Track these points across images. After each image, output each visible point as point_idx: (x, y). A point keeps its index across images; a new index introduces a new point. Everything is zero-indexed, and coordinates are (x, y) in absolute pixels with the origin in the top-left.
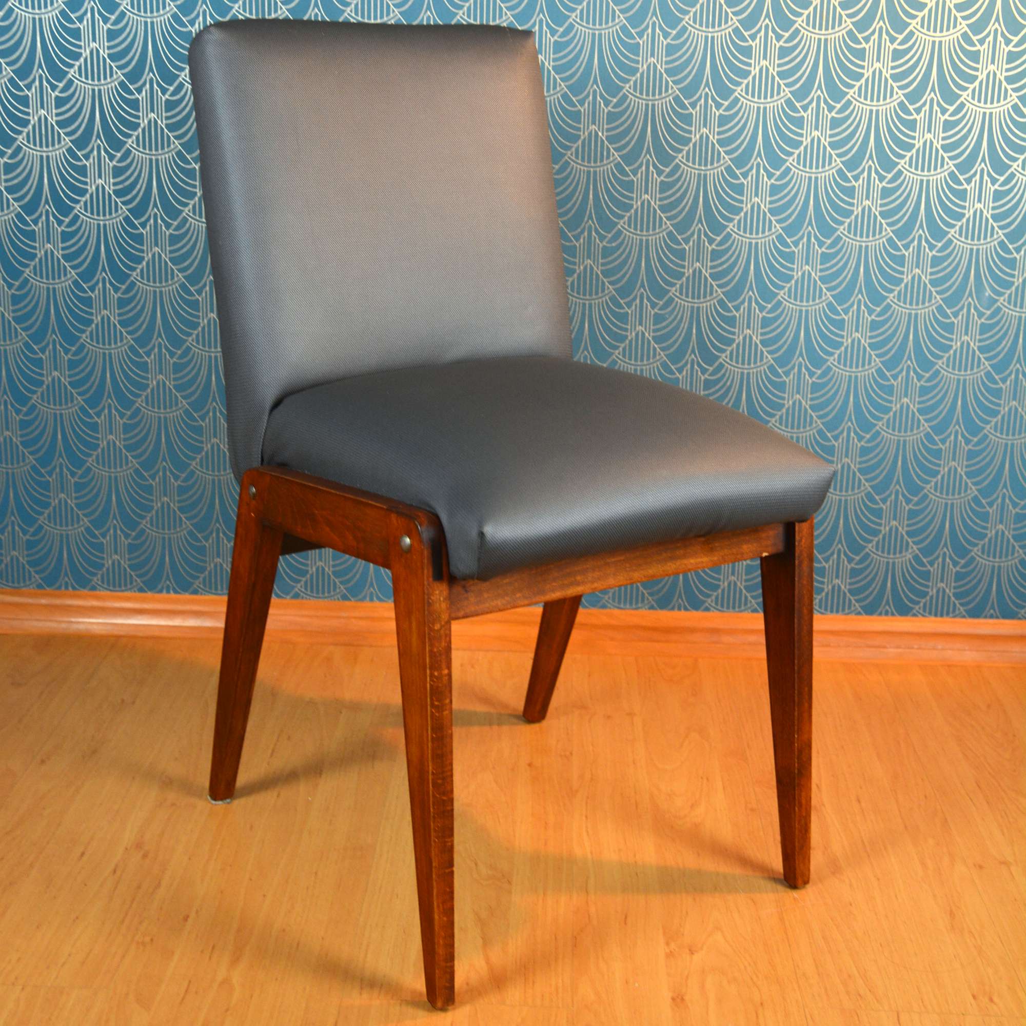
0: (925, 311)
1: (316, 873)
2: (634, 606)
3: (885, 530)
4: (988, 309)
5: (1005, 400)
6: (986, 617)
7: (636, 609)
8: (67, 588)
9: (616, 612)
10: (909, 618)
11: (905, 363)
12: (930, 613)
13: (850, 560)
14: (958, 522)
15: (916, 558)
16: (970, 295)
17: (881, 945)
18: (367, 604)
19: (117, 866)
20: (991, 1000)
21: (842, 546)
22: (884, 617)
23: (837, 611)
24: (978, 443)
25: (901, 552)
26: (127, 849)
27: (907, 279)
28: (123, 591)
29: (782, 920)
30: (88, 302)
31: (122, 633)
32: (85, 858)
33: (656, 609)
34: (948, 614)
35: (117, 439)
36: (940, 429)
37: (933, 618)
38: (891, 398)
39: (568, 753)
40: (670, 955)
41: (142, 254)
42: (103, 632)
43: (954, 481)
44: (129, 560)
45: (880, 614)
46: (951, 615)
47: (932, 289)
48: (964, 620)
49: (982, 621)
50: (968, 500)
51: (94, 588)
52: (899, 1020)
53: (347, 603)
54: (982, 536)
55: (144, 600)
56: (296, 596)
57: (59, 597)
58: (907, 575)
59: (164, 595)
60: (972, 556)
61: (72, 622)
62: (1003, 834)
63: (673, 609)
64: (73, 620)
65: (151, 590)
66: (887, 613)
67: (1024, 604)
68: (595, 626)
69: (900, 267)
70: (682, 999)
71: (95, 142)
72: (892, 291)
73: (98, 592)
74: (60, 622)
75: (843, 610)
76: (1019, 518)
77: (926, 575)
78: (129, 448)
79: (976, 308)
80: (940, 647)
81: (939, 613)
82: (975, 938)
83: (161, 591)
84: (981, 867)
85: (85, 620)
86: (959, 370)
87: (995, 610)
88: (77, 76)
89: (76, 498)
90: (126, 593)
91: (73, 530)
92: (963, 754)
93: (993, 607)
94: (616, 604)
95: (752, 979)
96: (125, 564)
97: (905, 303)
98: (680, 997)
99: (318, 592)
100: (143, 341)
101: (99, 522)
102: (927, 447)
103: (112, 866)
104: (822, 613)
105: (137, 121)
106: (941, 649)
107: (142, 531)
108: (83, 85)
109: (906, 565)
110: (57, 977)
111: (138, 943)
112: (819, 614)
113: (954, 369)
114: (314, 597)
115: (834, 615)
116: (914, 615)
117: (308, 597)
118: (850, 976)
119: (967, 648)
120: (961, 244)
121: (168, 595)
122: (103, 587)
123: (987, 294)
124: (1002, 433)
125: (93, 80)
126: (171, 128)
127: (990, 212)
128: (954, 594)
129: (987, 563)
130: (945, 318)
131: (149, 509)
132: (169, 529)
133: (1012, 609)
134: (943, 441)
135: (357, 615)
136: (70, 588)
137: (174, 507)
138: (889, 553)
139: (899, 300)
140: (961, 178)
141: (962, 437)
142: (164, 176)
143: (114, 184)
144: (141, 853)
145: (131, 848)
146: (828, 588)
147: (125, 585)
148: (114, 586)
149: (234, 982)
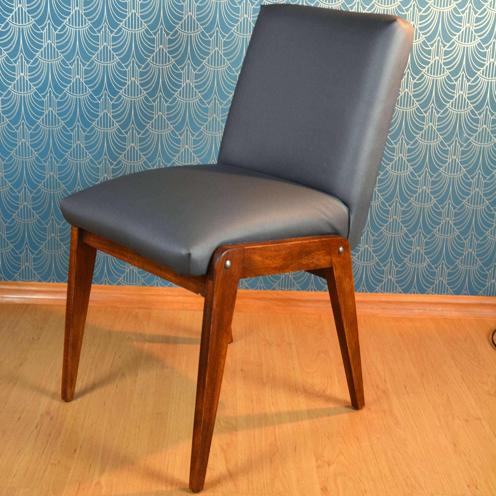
0: (434, 143)
1: (139, 427)
2: (289, 289)
3: (414, 251)
4: (465, 143)
5: (473, 188)
6: (463, 295)
7: (291, 290)
8: (1, 280)
9: (280, 292)
10: (425, 295)
11: (425, 169)
12: (435, 293)
13: (396, 266)
14: (450, 248)
15: (429, 265)
16: (457, 136)
17: (421, 461)
18: (155, 288)
19: (37, 424)
20: (477, 488)
21: (393, 259)
22: (412, 295)
23: (390, 292)
24: (460, 209)
25: (421, 262)
26: (42, 415)
27: (426, 128)
28: (30, 281)
29: (372, 448)
30: (15, 135)
31: (29, 303)
32: (21, 420)
33: (300, 290)
34: (444, 293)
35: (29, 204)
36: (441, 202)
37: (437, 295)
38: (417, 186)
39: (260, 364)
40: (318, 467)
41: (43, 111)
42: (20, 302)
43: (448, 227)
44: (34, 265)
45: (411, 293)
46: (446, 293)
47: (438, 133)
48: (452, 296)
49: (460, 296)
50: (455, 237)
51: (15, 280)
53: (145, 287)
54: (461, 255)
55: (41, 286)
56: (119, 284)
58: (424, 274)
59: (51, 283)
60: (456, 264)
61: (4, 297)
62: (477, 404)
63: (308, 290)
65: (44, 281)
66: (414, 293)
67: (481, 288)
68: (271, 299)
69: (423, 122)
70: (326, 489)
71: (19, 54)
72: (418, 134)
73: (17, 282)
75: (393, 291)
76: (479, 246)
77: (434, 274)
78: (34, 209)
79: (459, 143)
80: (440, 310)
81: (440, 293)
82: (466, 456)
83: (50, 281)
84: (467, 421)
85: (10, 296)
86: (451, 173)
87: (467, 291)
88: (11, 21)
89: (7, 234)
90: (32, 283)
91: (5, 250)
92: (454, 363)
93: (466, 290)
94: (280, 288)
95: (360, 478)
96: (31, 268)
97: (425, 139)
98: (325, 488)
99: (130, 282)
100: (43, 155)
101: (19, 246)
102: (435, 210)
103: (35, 424)
104: (382, 292)
105: (42, 44)
106: (441, 311)
107: (41, 251)
108: (14, 25)
109: (424, 269)
110: (12, 482)
111: (52, 464)
112: (380, 293)
113: (448, 172)
114: (128, 284)
115: (388, 294)
116: (428, 293)
117: (125, 284)
118: (407, 477)
119: (453, 310)
120: (453, 111)
121: (53, 284)
122: (20, 279)
123: (465, 136)
124: (471, 204)
125: (19, 23)
126: (59, 48)
127: (467, 95)
128: (447, 283)
129: (464, 268)
130: (444, 147)
131: (44, 240)
132: (55, 250)
133: (476, 291)
134: (443, 208)
135: (150, 293)
136: (3, 280)
137: (57, 239)
138: (415, 263)
139: (422, 138)
140: (453, 78)
141: (452, 205)
142: (55, 72)
143: (29, 76)
144: (49, 418)
145: (44, 414)
146: (385, 280)
147: (32, 278)
148: (26, 279)
149: (102, 483)
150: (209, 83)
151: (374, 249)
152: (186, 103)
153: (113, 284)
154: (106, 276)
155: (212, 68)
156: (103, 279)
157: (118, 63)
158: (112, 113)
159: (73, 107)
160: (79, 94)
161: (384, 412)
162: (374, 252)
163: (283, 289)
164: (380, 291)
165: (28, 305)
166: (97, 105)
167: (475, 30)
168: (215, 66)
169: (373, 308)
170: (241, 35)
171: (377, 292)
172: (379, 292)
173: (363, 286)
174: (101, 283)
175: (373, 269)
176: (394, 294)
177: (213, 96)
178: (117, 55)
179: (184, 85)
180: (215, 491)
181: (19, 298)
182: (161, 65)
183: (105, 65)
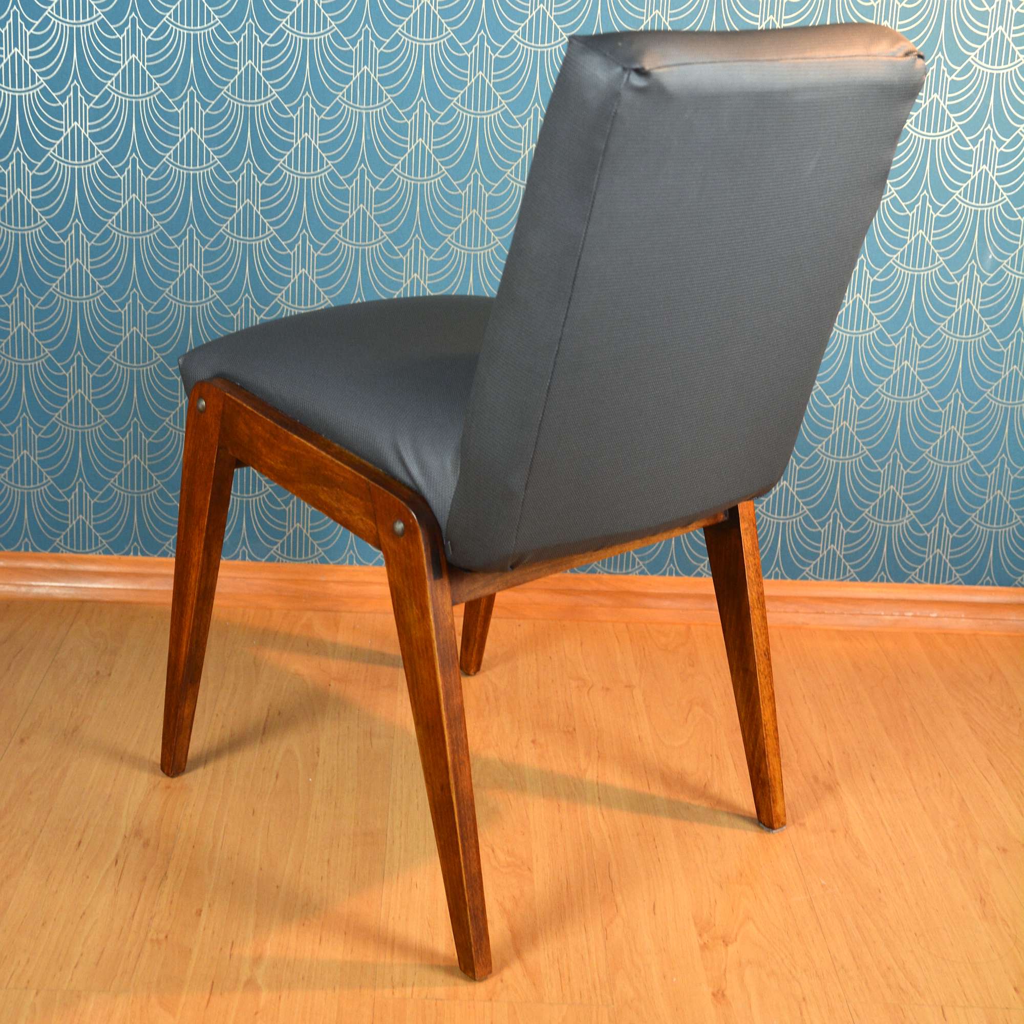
0: (927, 272)
1: (329, 861)
2: (624, 571)
3: (882, 494)
4: (991, 273)
5: (1006, 365)
6: (982, 584)
7: (627, 573)
8: (26, 550)
9: (606, 577)
10: (904, 584)
11: (907, 325)
12: (926, 580)
13: (846, 525)
14: (956, 489)
15: (913, 523)
16: (974, 257)
17: (916, 935)
18: (346, 567)
19: (118, 856)
21: (839, 510)
22: (878, 584)
23: (832, 577)
24: (978, 408)
25: (898, 517)
26: (126, 837)
27: (910, 240)
28: (87, 553)
29: (812, 908)
30: (59, 249)
31: (85, 598)
32: (83, 848)
33: (646, 574)
34: (944, 581)
35: (87, 394)
36: (940, 392)
37: (928, 585)
38: (891, 361)
39: (571, 729)
40: (704, 947)
41: (118, 201)
42: (66, 597)
43: (953, 447)
44: (95, 520)
45: (876, 580)
46: (947, 582)
47: (936, 251)
48: (960, 587)
49: (977, 587)
50: (967, 465)
51: (56, 550)
52: (944, 1015)
53: (325, 566)
54: (980, 502)
55: (109, 563)
56: (272, 559)
57: (18, 559)
58: (903, 541)
59: (131, 557)
60: (970, 522)
61: (31, 586)
63: (664, 574)
64: (33, 583)
65: (117, 552)
66: (882, 580)
67: (1021, 571)
68: (587, 593)
69: (905, 228)
70: (723, 995)
71: (71, 83)
72: (895, 252)
73: (60, 554)
74: (20, 586)
75: (838, 576)
76: (1017, 484)
77: (923, 541)
78: (98, 403)
79: (979, 271)
80: (934, 615)
81: (935, 581)
82: (1008, 926)
83: (127, 553)
84: (1005, 850)
85: (46, 584)
86: (961, 333)
87: (991, 578)
88: (54, 14)
89: (39, 455)
90: (90, 556)
91: (35, 488)
92: (971, 728)
93: (989, 574)
94: (606, 569)
95: (790, 972)
96: (89, 524)
97: (908, 264)
98: (721, 992)
99: (295, 556)
100: (116, 291)
101: (64, 481)
102: (927, 410)
103: (113, 856)
104: (816, 579)
105: (118, 62)
106: (937, 617)
107: (110, 490)
108: (60, 23)
109: (903, 531)
110: (71, 980)
111: (152, 940)
112: (813, 580)
113: (955, 332)
114: (290, 560)
115: (829, 581)
116: (910, 582)
117: (284, 560)
118: (889, 968)
119: (963, 616)
120: (966, 206)
121: (136, 558)
122: (65, 549)
123: (990, 257)
124: (1002, 398)
125: (71, 18)
126: (154, 70)
127: (996, 174)
128: (951, 561)
129: (985, 529)
130: (948, 280)
131: (118, 467)
132: (139, 488)
133: (1009, 576)
134: (943, 405)
135: (335, 578)
136: (30, 550)
137: (145, 465)
138: (885, 518)
139: (902, 261)
140: (967, 139)
141: (963, 400)
142: (144, 121)
143: (91, 127)
144: (141, 842)
145: (130, 836)
146: (823, 553)
147: (90, 547)
148: (78, 548)
149: (260, 981)
150: (464, 144)
151: (799, 489)
152: (416, 185)
153: (259, 559)
154: (244, 543)
155: (469, 113)
156: (240, 548)
157: (276, 102)
158: (262, 205)
159: (181, 193)
160: (195, 165)
161: (833, 831)
162: (801, 494)
163: (612, 571)
164: (812, 577)
165: (83, 602)
166: (231, 190)
167: (1014, 40)
168: (476, 109)
169: (797, 612)
170: (531, 46)
171: (805, 578)
172: (810, 578)
173: (777, 564)
174: (235, 558)
175: (797, 530)
176: (840, 583)
177: (472, 172)
178: (273, 86)
179: (411, 148)
180: (493, 999)
181: (63, 587)
182: (364, 106)
183: (249, 106)
